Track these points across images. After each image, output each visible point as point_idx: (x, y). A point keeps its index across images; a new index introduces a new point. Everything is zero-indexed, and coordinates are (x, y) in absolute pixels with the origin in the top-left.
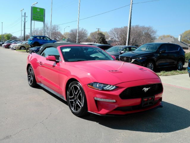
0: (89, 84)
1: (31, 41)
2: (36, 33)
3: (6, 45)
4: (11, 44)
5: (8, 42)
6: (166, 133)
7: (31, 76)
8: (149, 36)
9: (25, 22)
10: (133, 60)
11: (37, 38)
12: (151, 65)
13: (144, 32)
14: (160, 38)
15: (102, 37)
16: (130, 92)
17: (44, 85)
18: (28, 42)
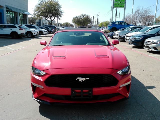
1: (110, 27)
9: (117, 10)
16: (60, 80)
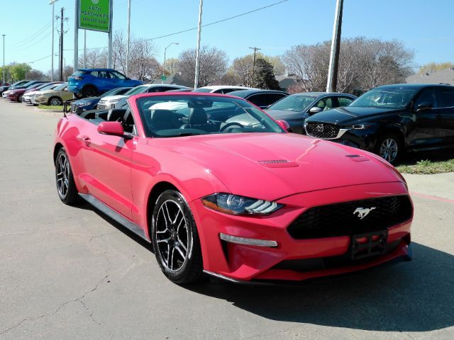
0: (206, 198)
1: (77, 84)
2: (91, 61)
3: (12, 93)
4: (24, 91)
5: (18, 86)
6: (416, 333)
7: (65, 176)
8: (391, 65)
9: (62, 34)
10: (342, 132)
11: (92, 73)
12: (392, 145)
13: (377, 57)
14: (422, 71)
15: (264, 71)
16: (317, 219)
17: (97, 198)
18: (68, 86)
